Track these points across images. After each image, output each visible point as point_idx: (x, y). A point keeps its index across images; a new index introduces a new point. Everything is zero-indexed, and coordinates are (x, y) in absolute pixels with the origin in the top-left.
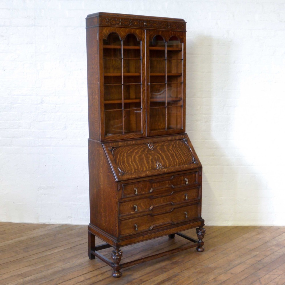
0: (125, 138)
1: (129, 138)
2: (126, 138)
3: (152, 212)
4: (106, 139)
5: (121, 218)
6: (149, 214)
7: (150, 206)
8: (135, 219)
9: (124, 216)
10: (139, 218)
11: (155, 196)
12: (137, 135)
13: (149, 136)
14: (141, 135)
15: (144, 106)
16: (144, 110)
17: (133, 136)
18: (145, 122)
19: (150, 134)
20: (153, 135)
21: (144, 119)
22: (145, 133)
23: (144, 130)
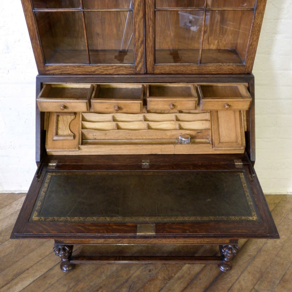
0: (92, 72)
1: (102, 72)
2: (94, 72)
12: (121, 68)
13: (152, 72)
14: (131, 69)
15: (138, 5)
16: (138, 14)
17: (110, 69)
18: (142, 42)
19: (153, 68)
20: (163, 72)
21: (139, 36)
22: (140, 65)
23: (138, 59)
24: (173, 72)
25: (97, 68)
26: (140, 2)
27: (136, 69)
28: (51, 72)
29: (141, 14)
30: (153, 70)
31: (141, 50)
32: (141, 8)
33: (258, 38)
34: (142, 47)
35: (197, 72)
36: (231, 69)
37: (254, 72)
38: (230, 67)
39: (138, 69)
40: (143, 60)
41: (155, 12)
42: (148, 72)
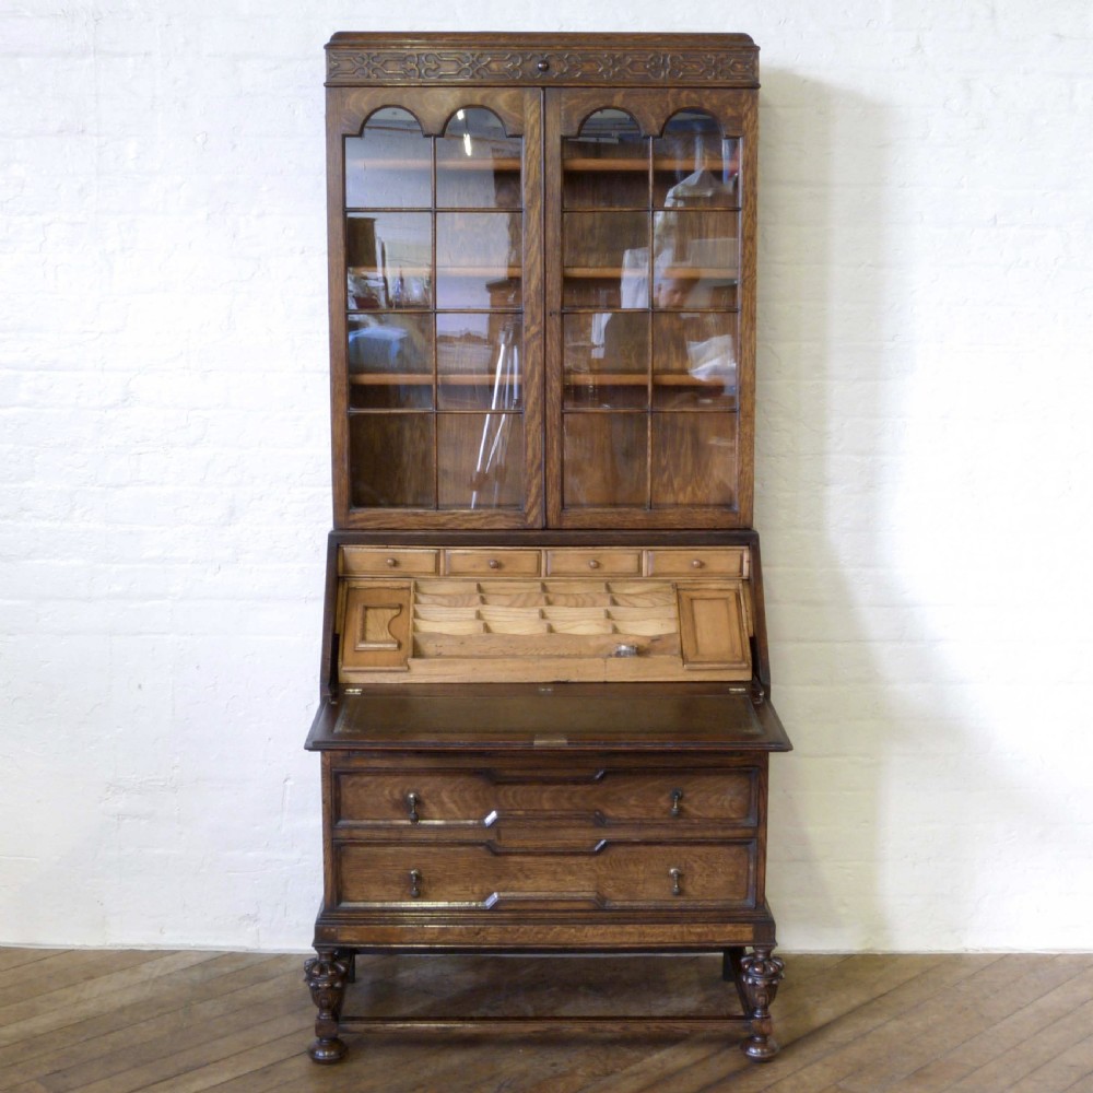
1: (460, 525)
2: (443, 525)
3: (492, 836)
4: (354, 522)
5: (343, 834)
6: (481, 844)
7: (488, 813)
8: (413, 850)
9: (357, 828)
10: (433, 850)
11: (507, 773)
12: (498, 517)
13: (559, 527)
14: (517, 520)
15: (534, 403)
16: (532, 417)
17: (476, 520)
18: (539, 467)
19: (560, 518)
20: (578, 525)
21: (534, 456)
22: (535, 512)
23: (531, 500)
24: (598, 526)
25: (450, 517)
26: (537, 399)
27: (526, 519)
28: (359, 525)
29: (538, 418)
30: (561, 522)
31: (537, 481)
32: (539, 408)
33: (752, 460)
34: (539, 476)
35: (645, 525)
36: (712, 520)
37: (757, 526)
38: (709, 515)
39: (531, 519)
40: (539, 500)
41: (562, 415)
42: (551, 525)
